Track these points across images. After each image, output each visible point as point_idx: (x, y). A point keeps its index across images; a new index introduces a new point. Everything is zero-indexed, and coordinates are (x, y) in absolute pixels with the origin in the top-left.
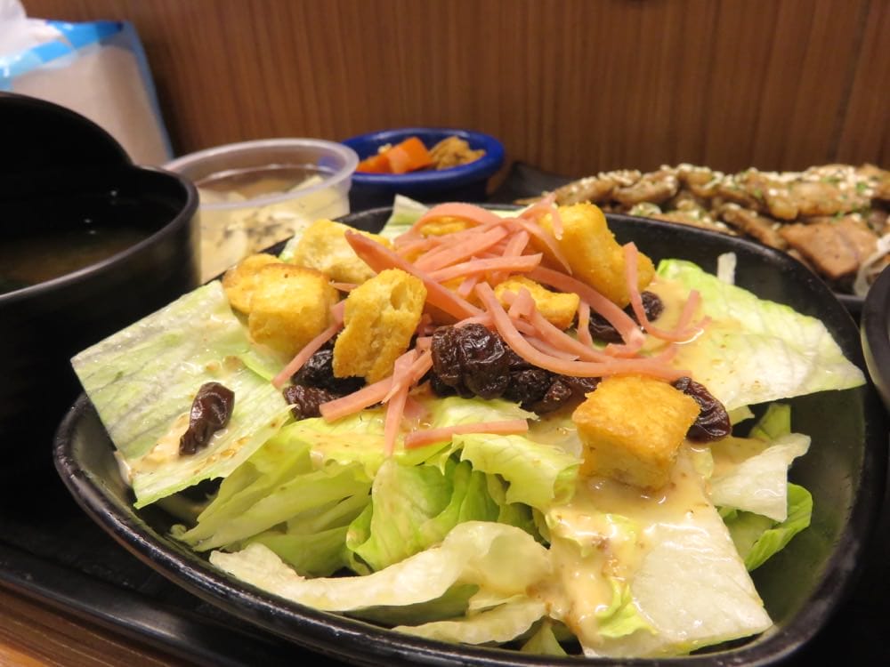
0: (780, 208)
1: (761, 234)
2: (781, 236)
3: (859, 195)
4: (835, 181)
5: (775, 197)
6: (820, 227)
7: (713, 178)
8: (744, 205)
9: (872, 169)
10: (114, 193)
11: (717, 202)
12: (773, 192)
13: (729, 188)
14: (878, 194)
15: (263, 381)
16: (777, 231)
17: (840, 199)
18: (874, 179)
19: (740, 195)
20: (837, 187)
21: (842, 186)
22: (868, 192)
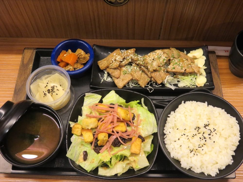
8: (144, 67)
10: (32, 107)
15: (89, 147)
22: (165, 61)
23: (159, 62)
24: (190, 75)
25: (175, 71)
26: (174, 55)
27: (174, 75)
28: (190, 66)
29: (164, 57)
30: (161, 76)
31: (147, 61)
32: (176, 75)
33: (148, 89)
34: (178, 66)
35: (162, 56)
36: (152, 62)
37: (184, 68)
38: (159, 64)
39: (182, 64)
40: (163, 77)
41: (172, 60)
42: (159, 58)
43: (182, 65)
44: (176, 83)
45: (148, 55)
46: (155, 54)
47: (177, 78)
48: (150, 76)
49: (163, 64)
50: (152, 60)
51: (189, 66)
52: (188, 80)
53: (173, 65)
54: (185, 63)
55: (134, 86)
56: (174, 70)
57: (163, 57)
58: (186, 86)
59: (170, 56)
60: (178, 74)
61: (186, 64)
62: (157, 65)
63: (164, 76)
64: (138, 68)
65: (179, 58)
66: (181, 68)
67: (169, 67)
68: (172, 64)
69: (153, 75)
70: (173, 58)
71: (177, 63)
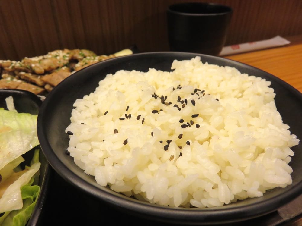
0: (37, 70)
1: (35, 81)
2: (42, 80)
3: (64, 60)
4: (56, 56)
5: (34, 67)
6: (53, 74)
7: (12, 64)
9: (67, 51)
11: (16, 72)
12: (33, 65)
13: (18, 66)
14: (70, 58)
16: (40, 78)
17: (58, 62)
18: (68, 53)
19: (23, 68)
20: (56, 59)
21: (58, 58)
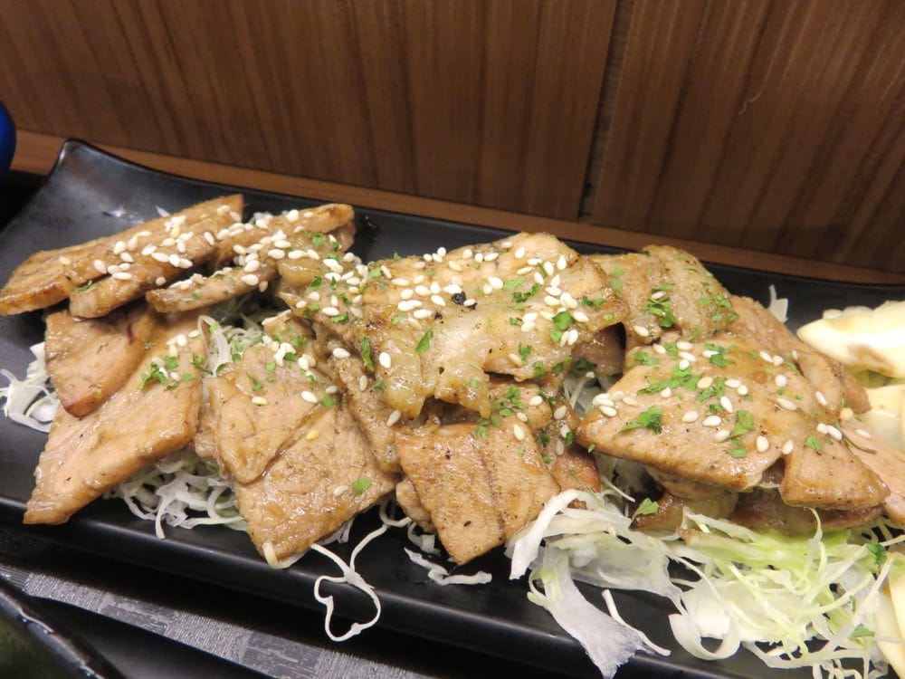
8: (350, 350)
22: (572, 336)
23: (511, 329)
24: (827, 536)
25: (661, 454)
26: (674, 298)
27: (640, 498)
28: (836, 433)
29: (568, 300)
30: (489, 476)
31: (392, 297)
32: (666, 504)
33: (323, 593)
34: (705, 408)
35: (547, 285)
36: (438, 316)
37: (762, 443)
38: (504, 348)
39: (743, 390)
40: (514, 494)
41: (642, 342)
42: (520, 298)
43: (746, 406)
44: (659, 584)
45: (427, 257)
46: (496, 262)
47: (672, 530)
48: (387, 457)
49: (545, 358)
50: (439, 301)
51: (822, 428)
52: (794, 578)
53: (645, 391)
54: (781, 392)
55: (214, 520)
56: (645, 445)
57: (557, 292)
58: (766, 647)
59: (635, 297)
60: (687, 489)
61: (786, 403)
62: (483, 354)
63: (532, 490)
64: (305, 361)
65: (716, 334)
66: (733, 438)
67: (603, 400)
68: (635, 377)
69: (418, 448)
70: (657, 330)
71: (687, 378)
